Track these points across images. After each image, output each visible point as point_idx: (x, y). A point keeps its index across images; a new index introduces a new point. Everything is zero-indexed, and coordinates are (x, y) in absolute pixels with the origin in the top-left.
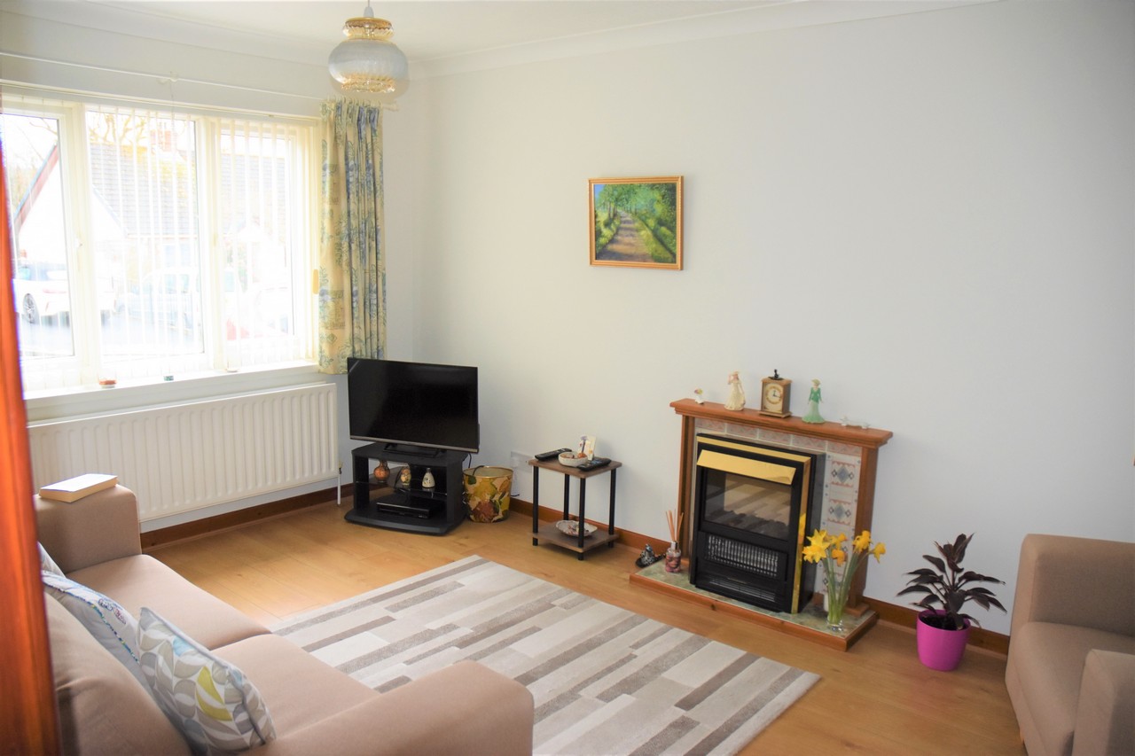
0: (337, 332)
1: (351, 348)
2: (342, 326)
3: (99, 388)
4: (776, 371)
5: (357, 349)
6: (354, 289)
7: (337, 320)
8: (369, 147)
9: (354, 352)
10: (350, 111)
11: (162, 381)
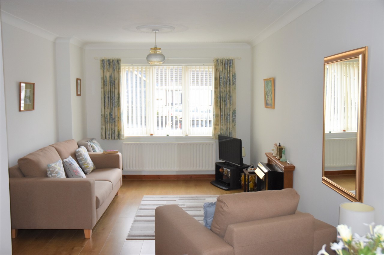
0: (217, 127)
1: (220, 132)
2: (218, 125)
3: (150, 136)
4: (280, 143)
5: (222, 132)
6: (222, 114)
7: (216, 123)
8: (228, 71)
9: (221, 133)
10: (221, 61)
11: (166, 136)
